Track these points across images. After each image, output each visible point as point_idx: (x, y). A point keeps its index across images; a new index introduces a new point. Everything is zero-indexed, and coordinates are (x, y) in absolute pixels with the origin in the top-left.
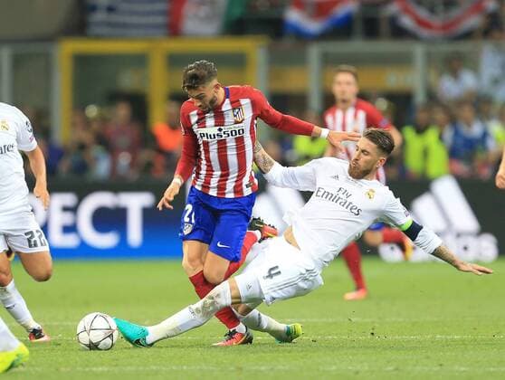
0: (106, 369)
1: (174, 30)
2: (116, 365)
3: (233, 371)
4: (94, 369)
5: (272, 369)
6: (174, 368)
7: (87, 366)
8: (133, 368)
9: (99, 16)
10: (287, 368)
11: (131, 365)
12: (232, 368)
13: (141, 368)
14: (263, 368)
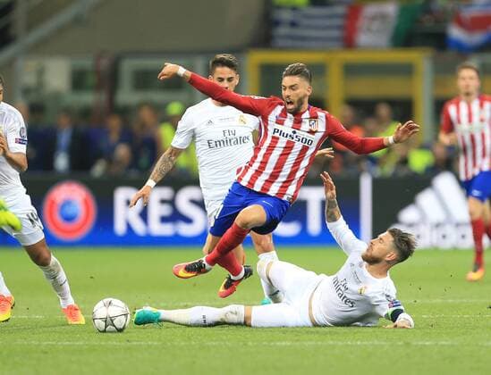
0: (289, 344)
1: (349, 43)
2: (298, 340)
3: (401, 346)
4: (278, 344)
5: (437, 344)
6: (349, 343)
7: (272, 341)
8: (313, 343)
9: (283, 31)
10: (449, 343)
11: (311, 340)
12: (400, 343)
13: (319, 343)
14: (427, 343)
